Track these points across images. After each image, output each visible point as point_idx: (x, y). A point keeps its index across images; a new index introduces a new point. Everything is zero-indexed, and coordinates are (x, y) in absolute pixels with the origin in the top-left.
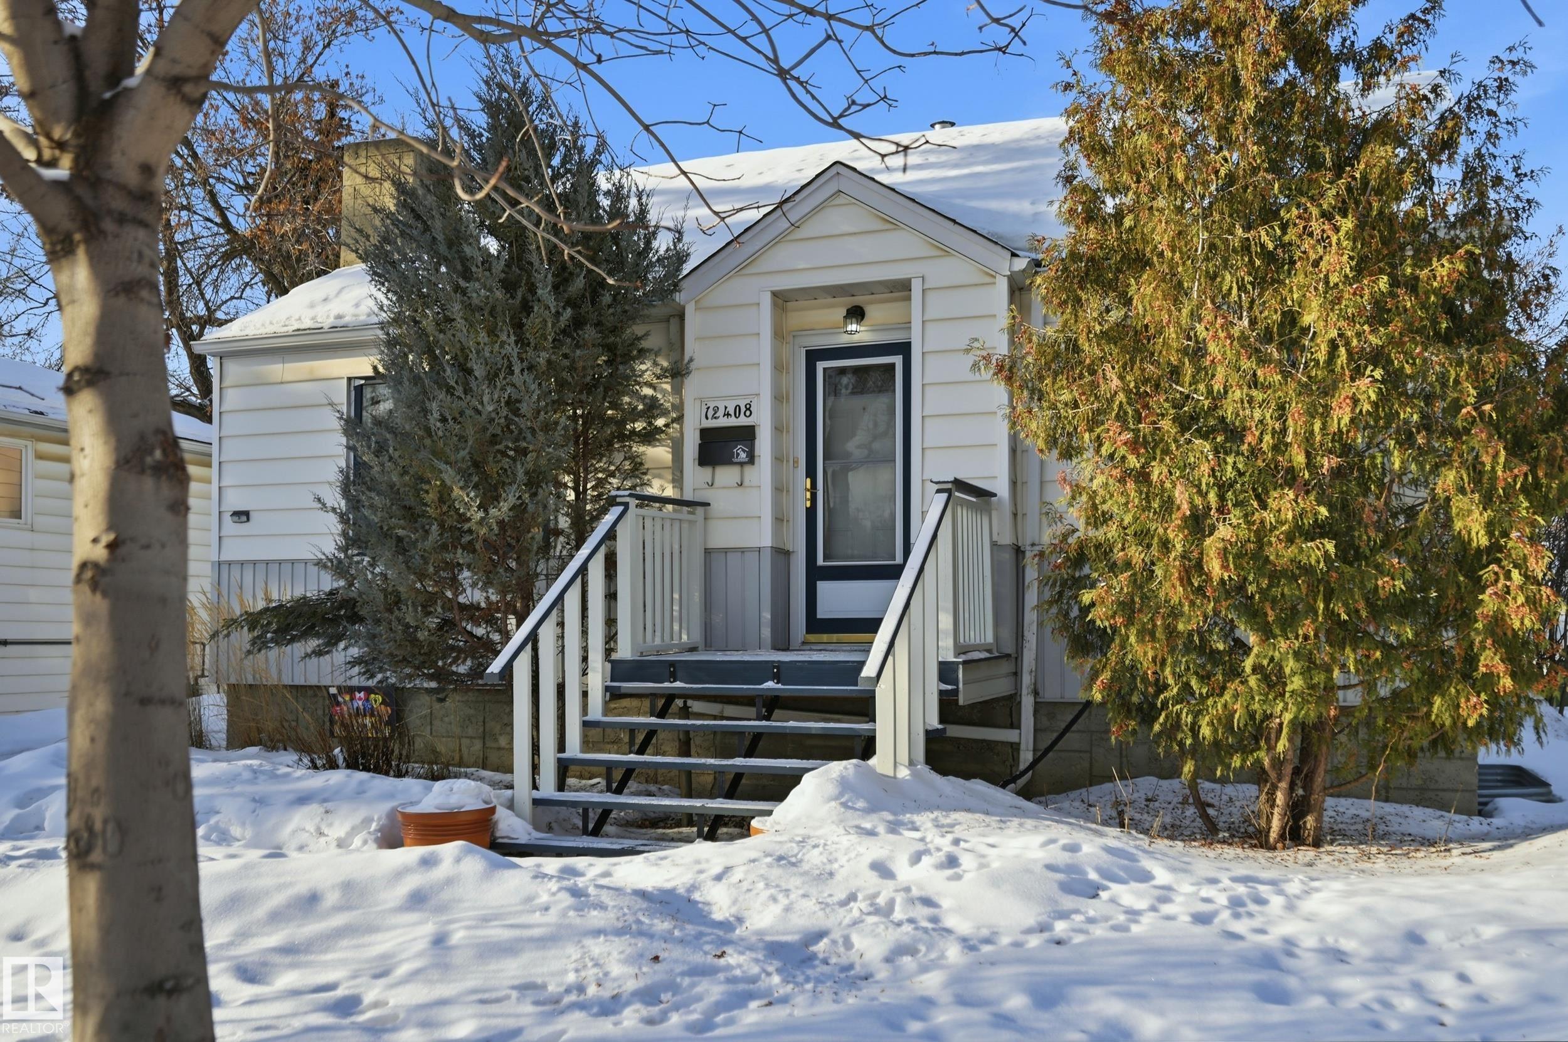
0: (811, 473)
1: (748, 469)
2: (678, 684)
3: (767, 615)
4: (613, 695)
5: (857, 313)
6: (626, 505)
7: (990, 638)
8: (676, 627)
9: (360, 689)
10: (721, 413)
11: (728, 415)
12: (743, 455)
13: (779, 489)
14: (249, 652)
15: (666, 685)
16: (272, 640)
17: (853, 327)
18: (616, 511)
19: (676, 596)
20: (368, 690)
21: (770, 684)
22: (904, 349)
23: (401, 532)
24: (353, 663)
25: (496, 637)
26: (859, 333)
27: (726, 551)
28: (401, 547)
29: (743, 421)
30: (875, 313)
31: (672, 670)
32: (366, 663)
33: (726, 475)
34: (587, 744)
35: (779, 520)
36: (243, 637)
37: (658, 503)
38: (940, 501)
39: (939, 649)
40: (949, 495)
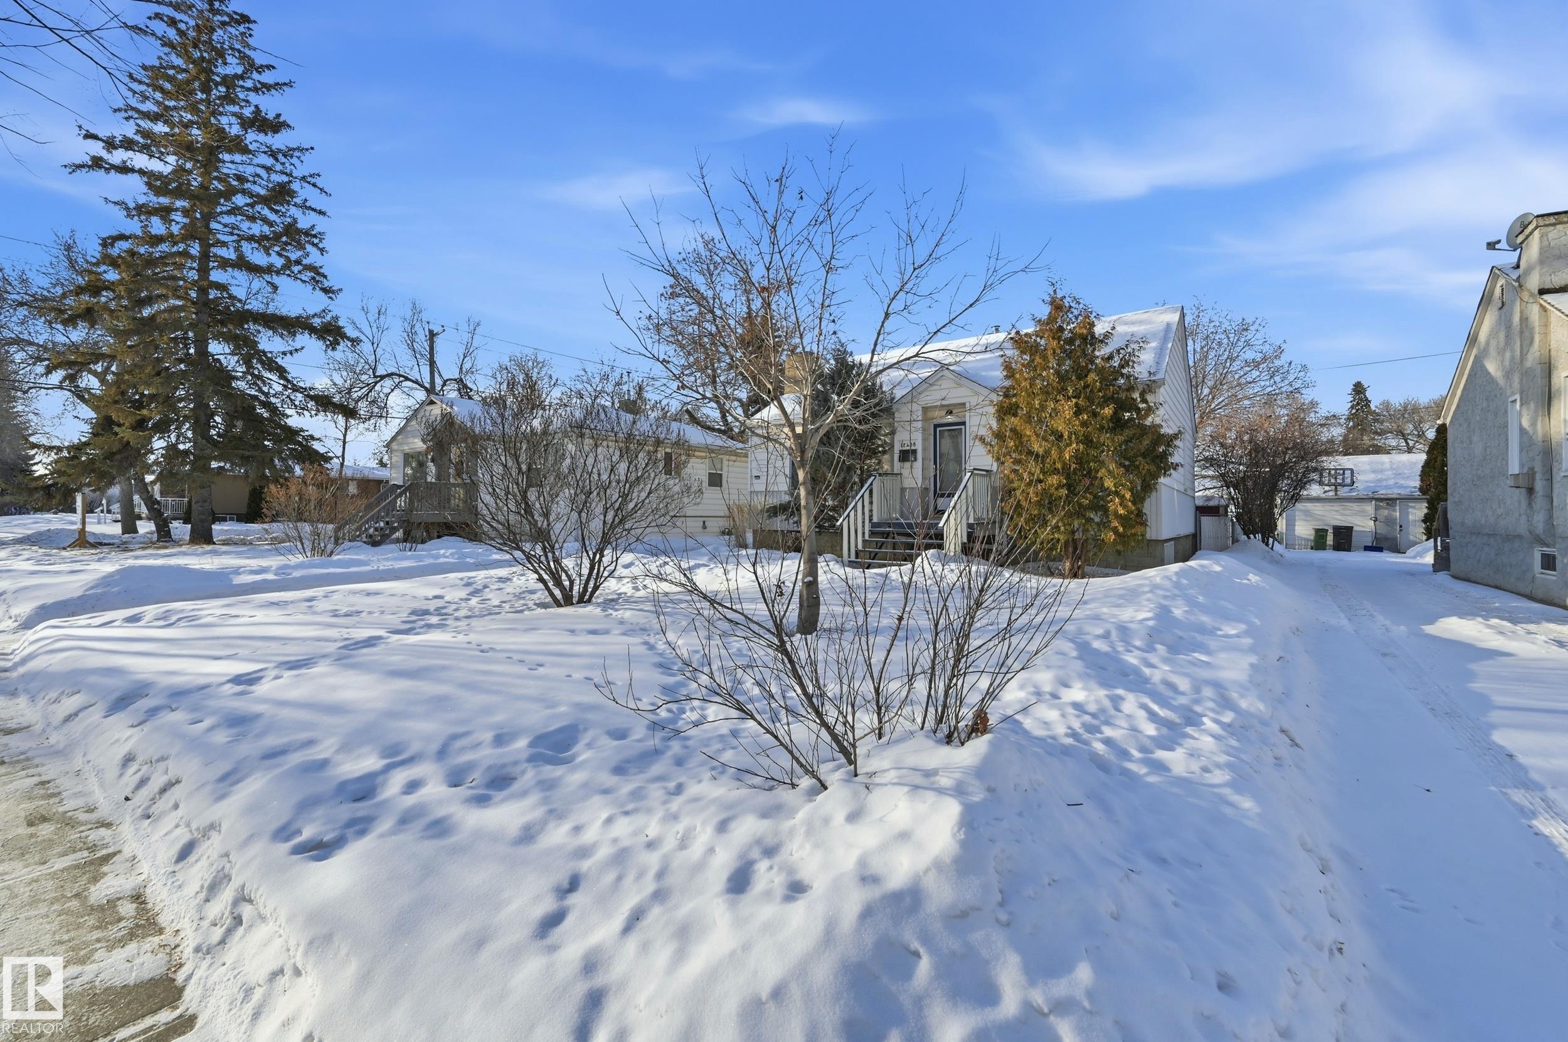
0: (935, 463)
1: (914, 463)
2: (889, 529)
4: (872, 533)
5: (951, 413)
6: (876, 475)
7: (985, 516)
8: (892, 511)
10: (906, 446)
11: (908, 446)
12: (912, 459)
13: (924, 469)
15: (885, 529)
17: (948, 417)
18: (873, 477)
19: (892, 503)
22: (964, 423)
25: (838, 516)
26: (950, 419)
27: (908, 488)
29: (913, 448)
30: (956, 413)
31: (887, 525)
33: (907, 465)
34: (864, 547)
35: (924, 478)
37: (886, 474)
38: (968, 474)
39: (968, 519)
40: (972, 473)
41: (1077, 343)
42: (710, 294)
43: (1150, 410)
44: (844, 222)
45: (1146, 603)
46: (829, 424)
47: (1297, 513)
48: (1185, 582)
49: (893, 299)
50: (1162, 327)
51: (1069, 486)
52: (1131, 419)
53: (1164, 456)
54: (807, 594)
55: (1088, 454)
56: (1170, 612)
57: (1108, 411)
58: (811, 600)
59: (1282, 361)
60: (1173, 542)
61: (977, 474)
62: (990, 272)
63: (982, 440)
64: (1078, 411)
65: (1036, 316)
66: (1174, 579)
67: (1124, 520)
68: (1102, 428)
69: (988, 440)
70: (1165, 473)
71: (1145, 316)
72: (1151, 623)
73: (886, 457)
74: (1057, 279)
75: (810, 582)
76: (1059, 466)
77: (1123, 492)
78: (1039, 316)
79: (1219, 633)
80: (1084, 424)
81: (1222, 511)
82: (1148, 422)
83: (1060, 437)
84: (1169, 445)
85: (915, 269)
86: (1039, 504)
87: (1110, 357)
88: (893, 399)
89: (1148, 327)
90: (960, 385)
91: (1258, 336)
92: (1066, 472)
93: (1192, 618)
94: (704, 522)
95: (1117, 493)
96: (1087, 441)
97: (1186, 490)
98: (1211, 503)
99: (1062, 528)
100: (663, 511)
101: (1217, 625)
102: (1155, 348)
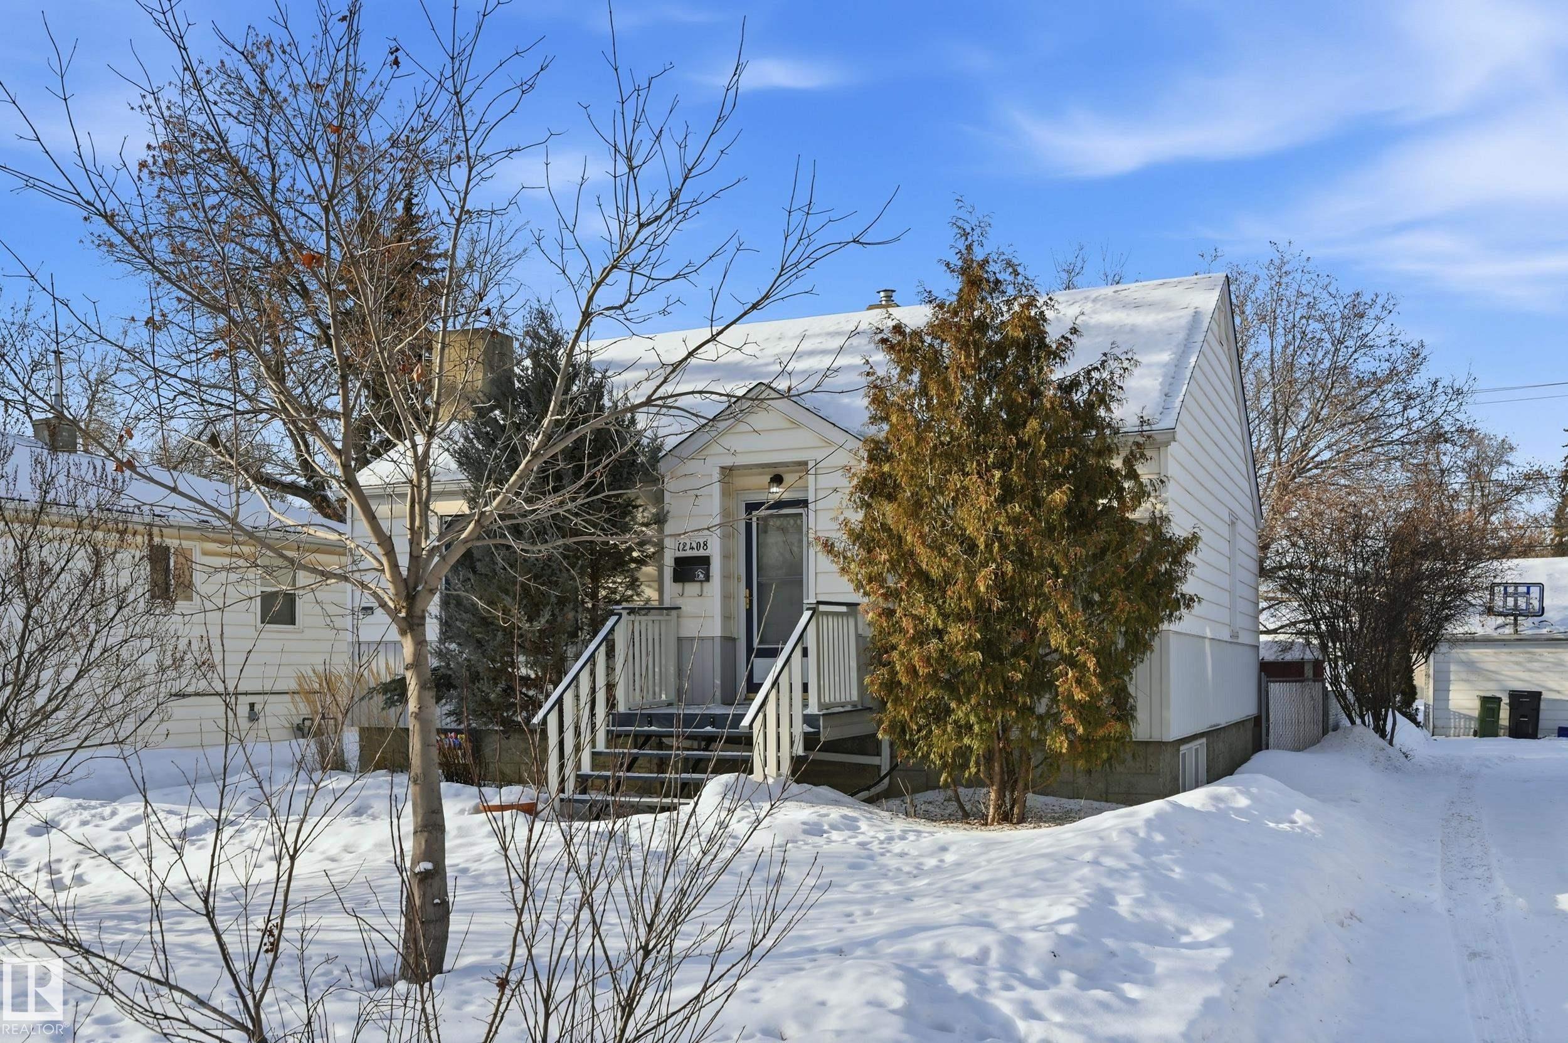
0: (749, 586)
1: (705, 585)
2: (653, 728)
3: (718, 682)
5: (777, 480)
6: (620, 615)
7: (855, 697)
8: (657, 689)
9: (451, 731)
10: (688, 547)
11: (692, 548)
12: (702, 576)
13: (726, 597)
14: (383, 709)
15: (646, 728)
16: (397, 701)
17: (774, 489)
18: (614, 619)
19: (657, 670)
20: (458, 732)
21: (709, 729)
22: (804, 503)
23: (479, 636)
24: (449, 714)
25: (542, 697)
26: (776, 492)
27: (692, 639)
28: (479, 643)
29: (701, 553)
30: (789, 479)
31: (650, 719)
32: (456, 714)
33: (692, 588)
34: (594, 767)
35: (727, 618)
36: (379, 700)
37: (646, 610)
38: (807, 615)
39: (805, 705)
40: (814, 611)
41: (1012, 352)
42: (265, 171)
43: (1141, 494)
44: (491, 119)
45: (1076, 886)
46: (466, 541)
47: (1453, 668)
48: (1159, 838)
49: (599, 284)
50: (1184, 318)
51: (989, 647)
52: (1108, 509)
53: (1170, 580)
54: (424, 896)
55: (1022, 582)
56: (1113, 902)
57: (1059, 496)
58: (430, 909)
59: (1419, 381)
60: (1204, 740)
61: (827, 614)
62: (793, 241)
63: (829, 547)
64: (1008, 494)
65: (935, 293)
66: (1142, 834)
67: (1085, 712)
68: (1051, 529)
69: (839, 547)
70: (1171, 615)
71: (1160, 294)
72: (1066, 929)
73: (649, 570)
74: (974, 222)
75: (427, 871)
76: (969, 604)
77: (1082, 658)
78: (940, 293)
79: (1185, 939)
80: (1015, 521)
81: (1309, 671)
82: (1140, 514)
83: (971, 548)
84: (1176, 561)
85: (641, 226)
86: (933, 679)
87: (1074, 384)
88: (659, 449)
89: (1161, 317)
90: (796, 424)
91: (1382, 328)
92: (982, 614)
93: (1144, 912)
94: (252, 706)
95: (1071, 662)
96: (1024, 558)
97: (1235, 635)
98: (1289, 657)
99: (976, 728)
100: (116, 712)
101: (1183, 924)
102: (1165, 365)
